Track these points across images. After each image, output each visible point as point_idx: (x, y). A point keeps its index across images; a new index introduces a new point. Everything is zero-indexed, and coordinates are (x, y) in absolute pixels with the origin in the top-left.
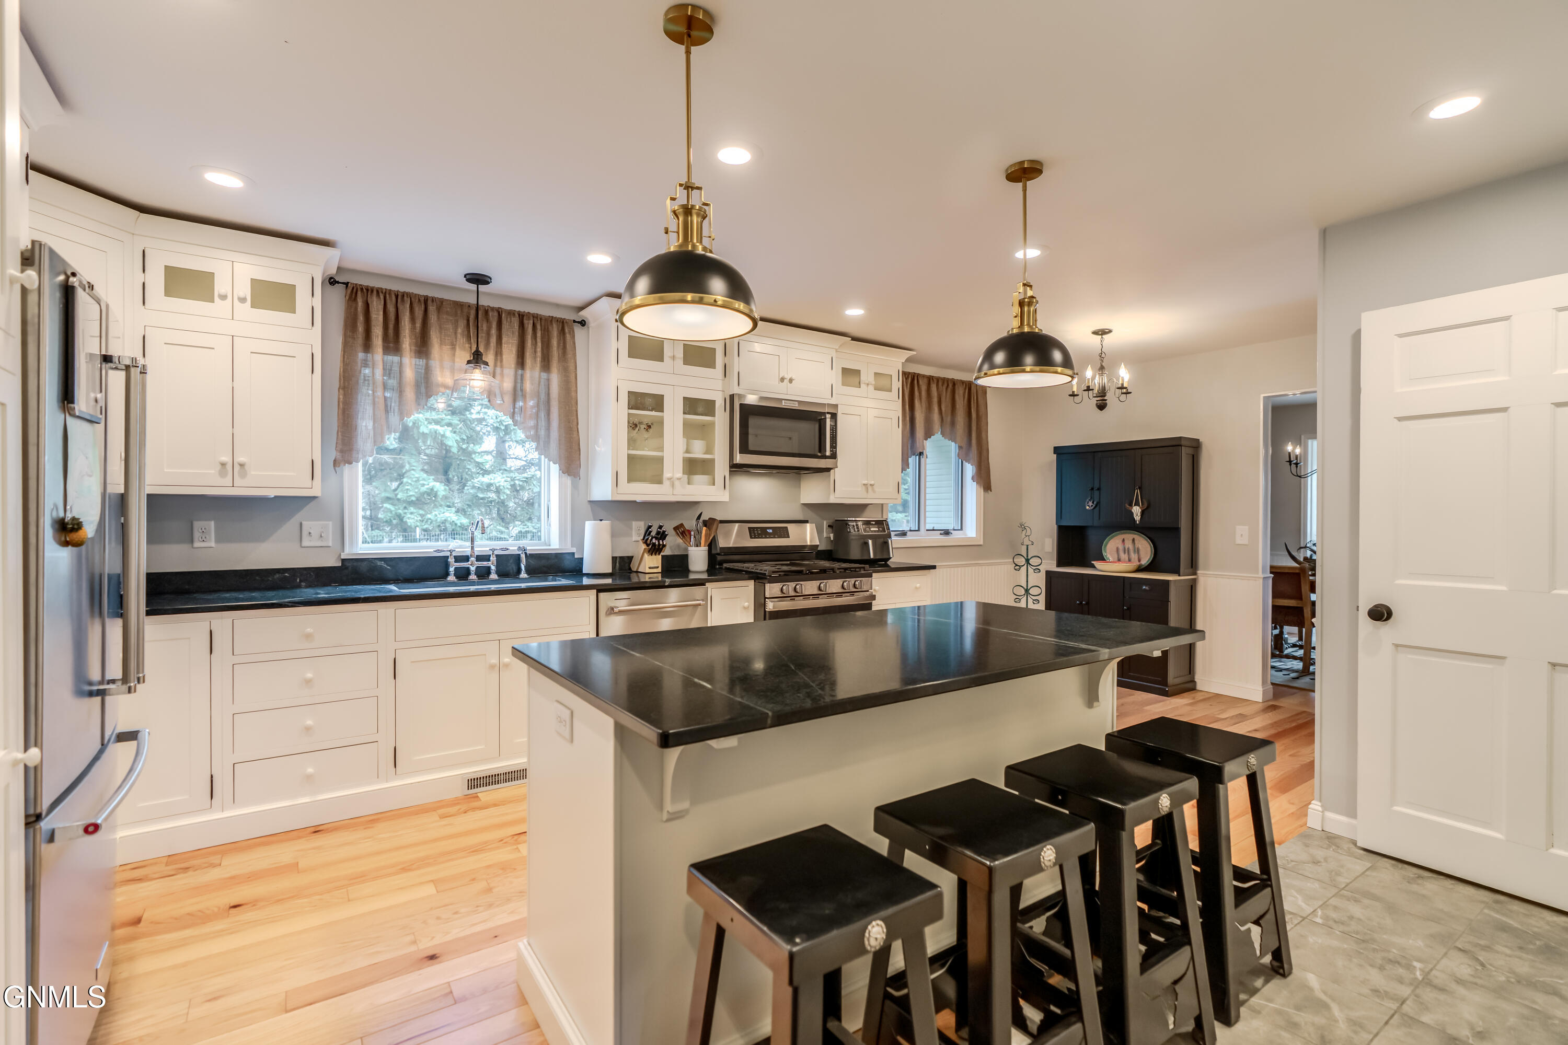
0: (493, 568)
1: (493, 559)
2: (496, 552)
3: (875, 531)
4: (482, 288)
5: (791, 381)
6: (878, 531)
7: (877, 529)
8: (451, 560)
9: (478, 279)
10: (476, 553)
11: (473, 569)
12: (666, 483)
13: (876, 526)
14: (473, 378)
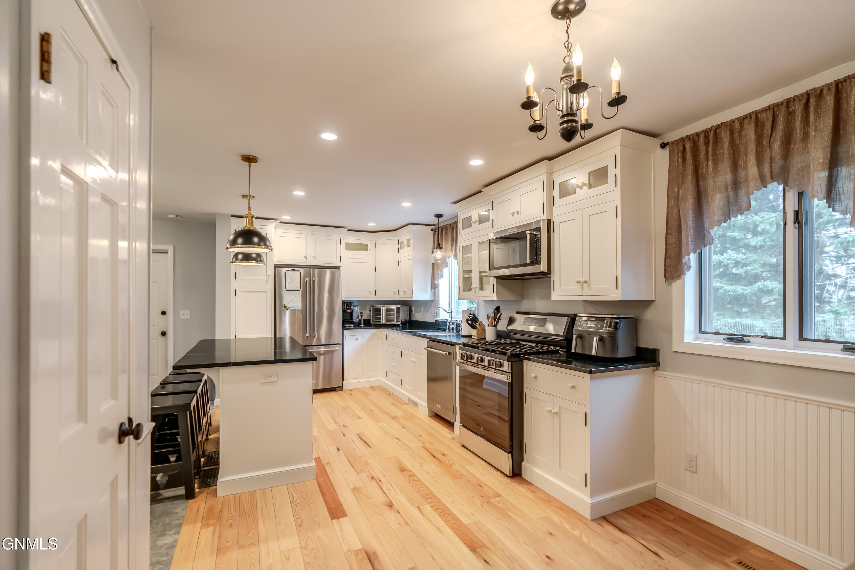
0: (455, 328)
1: (455, 324)
2: (456, 322)
3: (591, 328)
4: (441, 219)
5: (518, 213)
6: (593, 328)
7: (594, 326)
8: (448, 323)
9: (439, 216)
10: (452, 322)
11: (451, 327)
12: (473, 289)
13: (595, 323)
14: (437, 254)
